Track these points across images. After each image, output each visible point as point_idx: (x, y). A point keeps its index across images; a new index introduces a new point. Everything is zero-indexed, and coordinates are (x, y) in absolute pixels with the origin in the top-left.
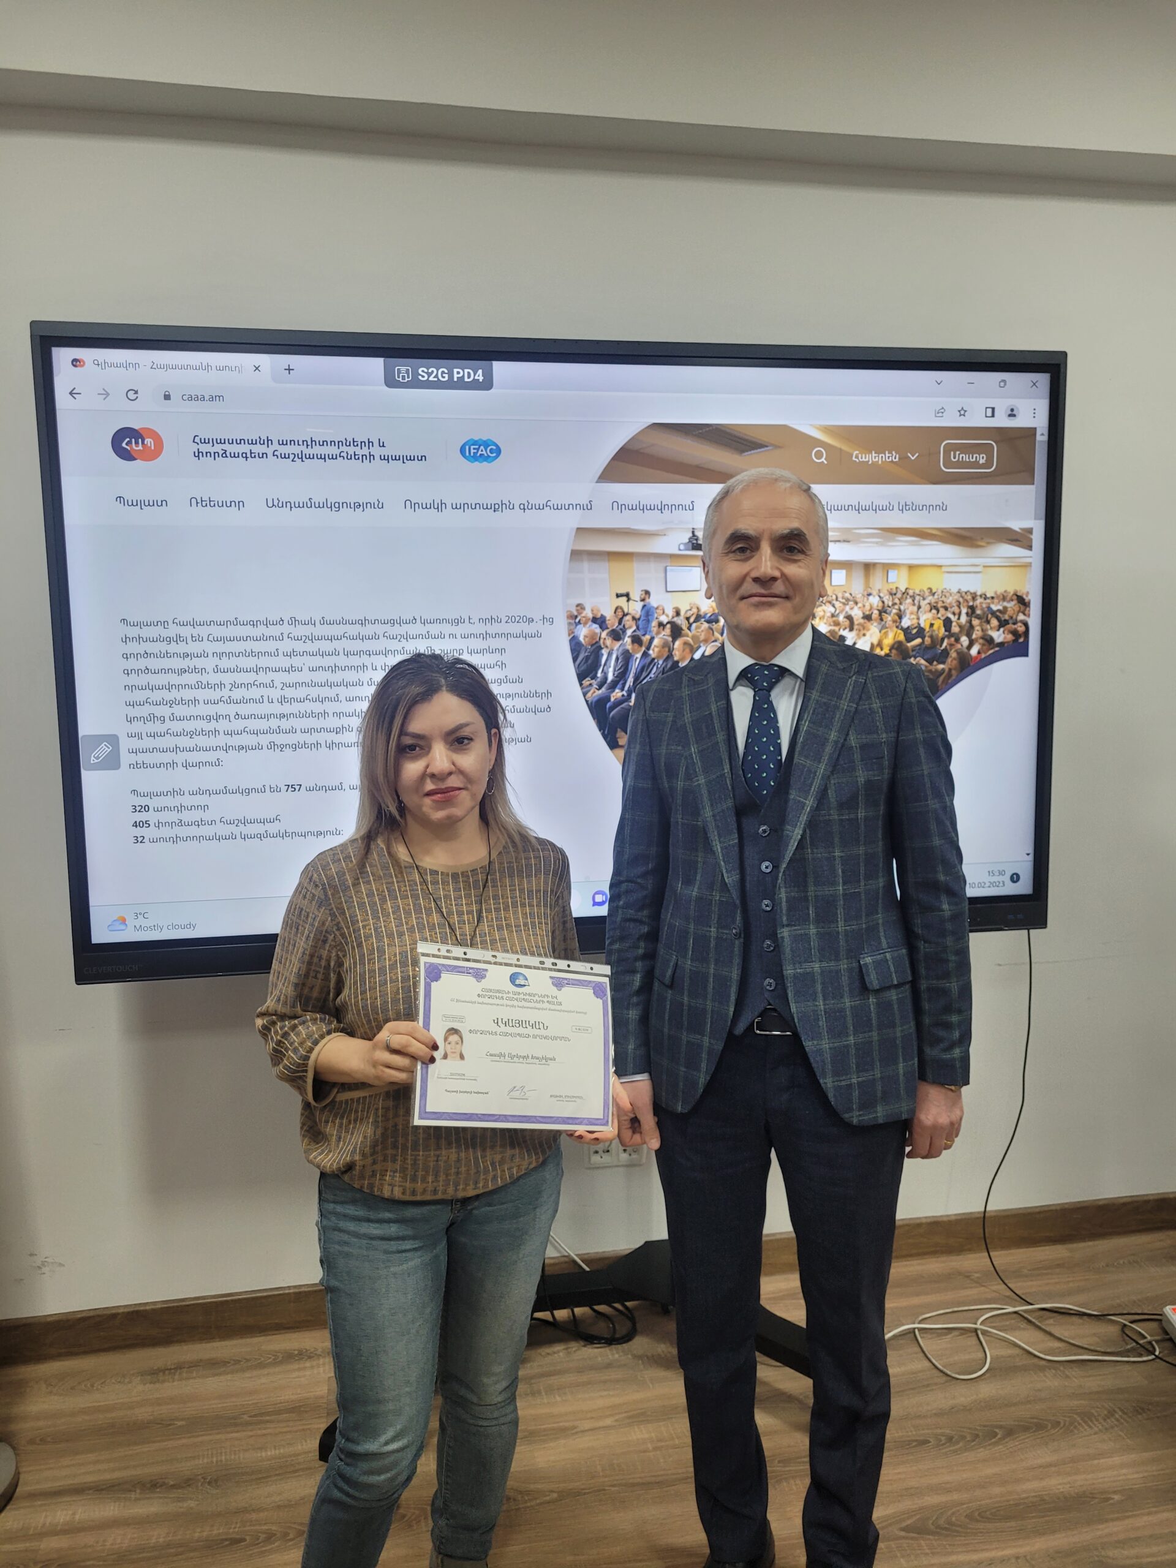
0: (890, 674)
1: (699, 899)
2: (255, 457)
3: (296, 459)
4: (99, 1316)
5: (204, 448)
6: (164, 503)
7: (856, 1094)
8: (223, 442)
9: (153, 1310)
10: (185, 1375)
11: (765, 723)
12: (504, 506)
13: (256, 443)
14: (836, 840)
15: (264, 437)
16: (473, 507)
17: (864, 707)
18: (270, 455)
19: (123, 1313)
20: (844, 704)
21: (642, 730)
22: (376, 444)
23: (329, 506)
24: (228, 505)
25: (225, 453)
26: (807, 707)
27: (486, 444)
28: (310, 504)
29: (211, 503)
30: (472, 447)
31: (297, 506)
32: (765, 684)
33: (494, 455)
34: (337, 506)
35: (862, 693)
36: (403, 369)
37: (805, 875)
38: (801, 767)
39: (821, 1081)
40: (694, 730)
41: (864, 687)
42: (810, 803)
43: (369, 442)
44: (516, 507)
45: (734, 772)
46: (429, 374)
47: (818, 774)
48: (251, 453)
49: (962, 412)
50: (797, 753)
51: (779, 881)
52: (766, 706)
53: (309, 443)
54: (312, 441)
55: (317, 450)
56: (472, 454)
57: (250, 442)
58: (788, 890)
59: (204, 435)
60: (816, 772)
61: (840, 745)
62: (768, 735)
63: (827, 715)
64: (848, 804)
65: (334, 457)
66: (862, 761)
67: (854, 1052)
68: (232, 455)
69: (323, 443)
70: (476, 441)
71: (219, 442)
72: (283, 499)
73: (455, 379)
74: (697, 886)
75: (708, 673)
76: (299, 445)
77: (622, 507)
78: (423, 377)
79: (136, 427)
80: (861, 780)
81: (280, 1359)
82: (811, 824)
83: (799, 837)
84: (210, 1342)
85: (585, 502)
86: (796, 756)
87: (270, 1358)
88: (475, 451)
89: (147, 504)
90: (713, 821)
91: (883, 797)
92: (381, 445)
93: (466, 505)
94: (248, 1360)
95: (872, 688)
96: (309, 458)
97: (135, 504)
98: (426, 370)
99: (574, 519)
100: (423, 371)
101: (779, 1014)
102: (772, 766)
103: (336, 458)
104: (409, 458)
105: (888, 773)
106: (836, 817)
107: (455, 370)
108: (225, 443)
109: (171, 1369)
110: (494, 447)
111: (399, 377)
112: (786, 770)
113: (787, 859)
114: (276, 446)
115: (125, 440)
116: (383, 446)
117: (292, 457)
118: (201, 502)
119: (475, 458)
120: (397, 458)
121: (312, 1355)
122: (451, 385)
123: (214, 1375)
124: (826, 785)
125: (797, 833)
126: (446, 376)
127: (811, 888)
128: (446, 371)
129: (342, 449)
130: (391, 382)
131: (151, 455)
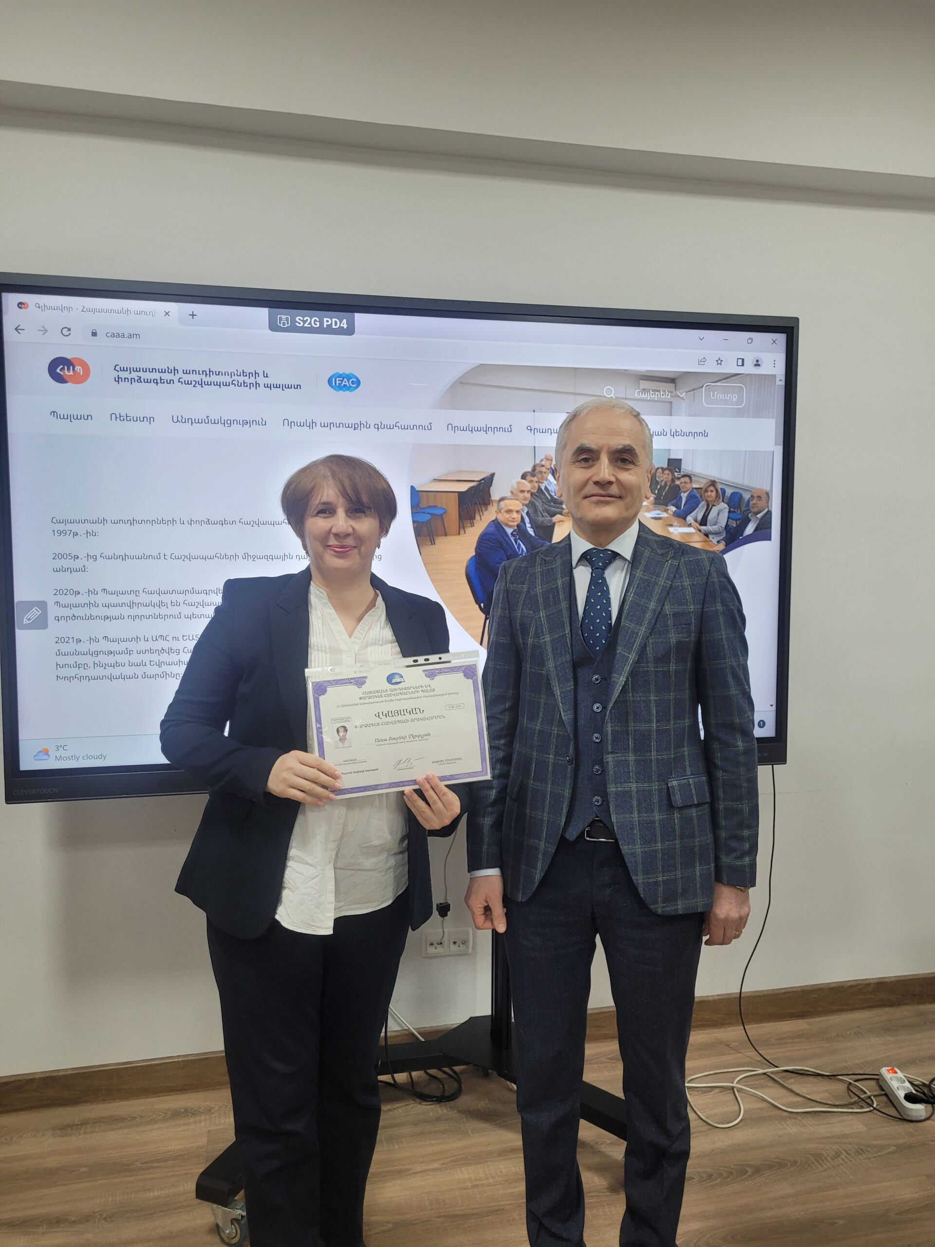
0: (698, 559)
1: (541, 732)
2: (164, 382)
3: (197, 385)
4: (19, 1081)
5: (123, 375)
6: (89, 417)
7: (661, 889)
8: (138, 370)
9: (65, 1075)
10: (89, 1130)
11: (600, 594)
12: (362, 425)
13: (165, 372)
14: (652, 687)
15: (171, 367)
16: (338, 426)
17: (677, 584)
18: (176, 381)
19: (40, 1078)
20: (662, 581)
21: (503, 597)
22: (261, 375)
23: (223, 422)
24: (142, 420)
25: (140, 379)
26: (633, 581)
27: (349, 377)
28: (208, 421)
29: (127, 418)
30: (338, 379)
31: (197, 421)
32: (600, 564)
33: (355, 385)
34: (229, 423)
35: (676, 572)
36: (284, 317)
37: (627, 713)
38: (626, 629)
39: (634, 878)
40: (543, 598)
41: (678, 568)
42: (632, 657)
43: (255, 374)
44: (372, 426)
45: (574, 632)
46: (304, 322)
47: (639, 634)
48: (161, 380)
49: (719, 362)
50: (623, 617)
51: (607, 718)
52: (600, 581)
53: (208, 373)
54: (210, 372)
55: (214, 378)
56: (337, 385)
57: (160, 371)
58: (613, 725)
59: (122, 365)
60: (637, 633)
61: (657, 613)
62: (601, 604)
63: (648, 589)
64: (662, 659)
65: (228, 384)
66: (674, 625)
67: (660, 856)
68: (146, 381)
69: (219, 374)
70: (341, 375)
71: (135, 370)
72: (186, 416)
73: (325, 326)
74: (539, 722)
75: (557, 555)
76: (199, 374)
77: (455, 428)
78: (300, 323)
79: (69, 358)
80: (673, 640)
81: (169, 1116)
82: (633, 674)
83: (623, 683)
84: (110, 1103)
85: (427, 424)
86: (623, 620)
87: (161, 1115)
88: (340, 382)
89: (75, 417)
90: (555, 671)
91: (690, 655)
92: (265, 375)
93: (332, 424)
94: (142, 1117)
95: (683, 570)
96: (208, 384)
97: (66, 417)
98: (302, 319)
99: (419, 438)
100: (299, 319)
101: (605, 825)
102: (604, 628)
103: (229, 385)
104: (287, 387)
105: (695, 637)
106: (653, 669)
107: (325, 319)
108: (140, 371)
109: (77, 1125)
110: (355, 380)
111: (280, 323)
112: (614, 631)
113: (613, 700)
114: (181, 374)
115: (60, 365)
116: (267, 377)
117: (193, 383)
118: (120, 417)
119: (340, 388)
120: (278, 386)
121: (196, 1112)
122: (321, 330)
123: (114, 1130)
124: (646, 643)
125: (622, 680)
126: (318, 323)
127: (632, 726)
128: (318, 320)
129: (234, 378)
130: (274, 326)
131: (81, 379)
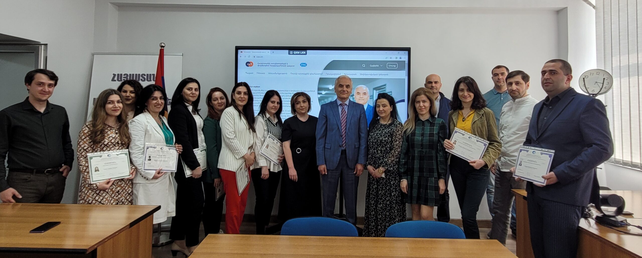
2: (267, 66)
3: (274, 66)
5: (259, 65)
12: (307, 74)
16: (302, 74)
18: (269, 66)
23: (278, 74)
24: (263, 74)
27: (304, 64)
28: (275, 73)
29: (260, 73)
30: (302, 64)
31: (273, 74)
33: (305, 66)
34: (280, 74)
36: (291, 52)
43: (285, 63)
49: (391, 58)
54: (276, 63)
55: (277, 65)
57: (267, 64)
59: (260, 63)
68: (264, 66)
69: (278, 64)
71: (262, 64)
72: (271, 73)
76: (274, 64)
77: (328, 74)
78: (295, 53)
85: (321, 73)
89: (250, 74)
99: (320, 76)
103: (280, 66)
107: (301, 52)
114: (270, 64)
115: (248, 63)
116: (287, 64)
118: (258, 73)
119: (303, 66)
120: (290, 66)
126: (299, 53)
130: (289, 54)
131: (251, 66)
